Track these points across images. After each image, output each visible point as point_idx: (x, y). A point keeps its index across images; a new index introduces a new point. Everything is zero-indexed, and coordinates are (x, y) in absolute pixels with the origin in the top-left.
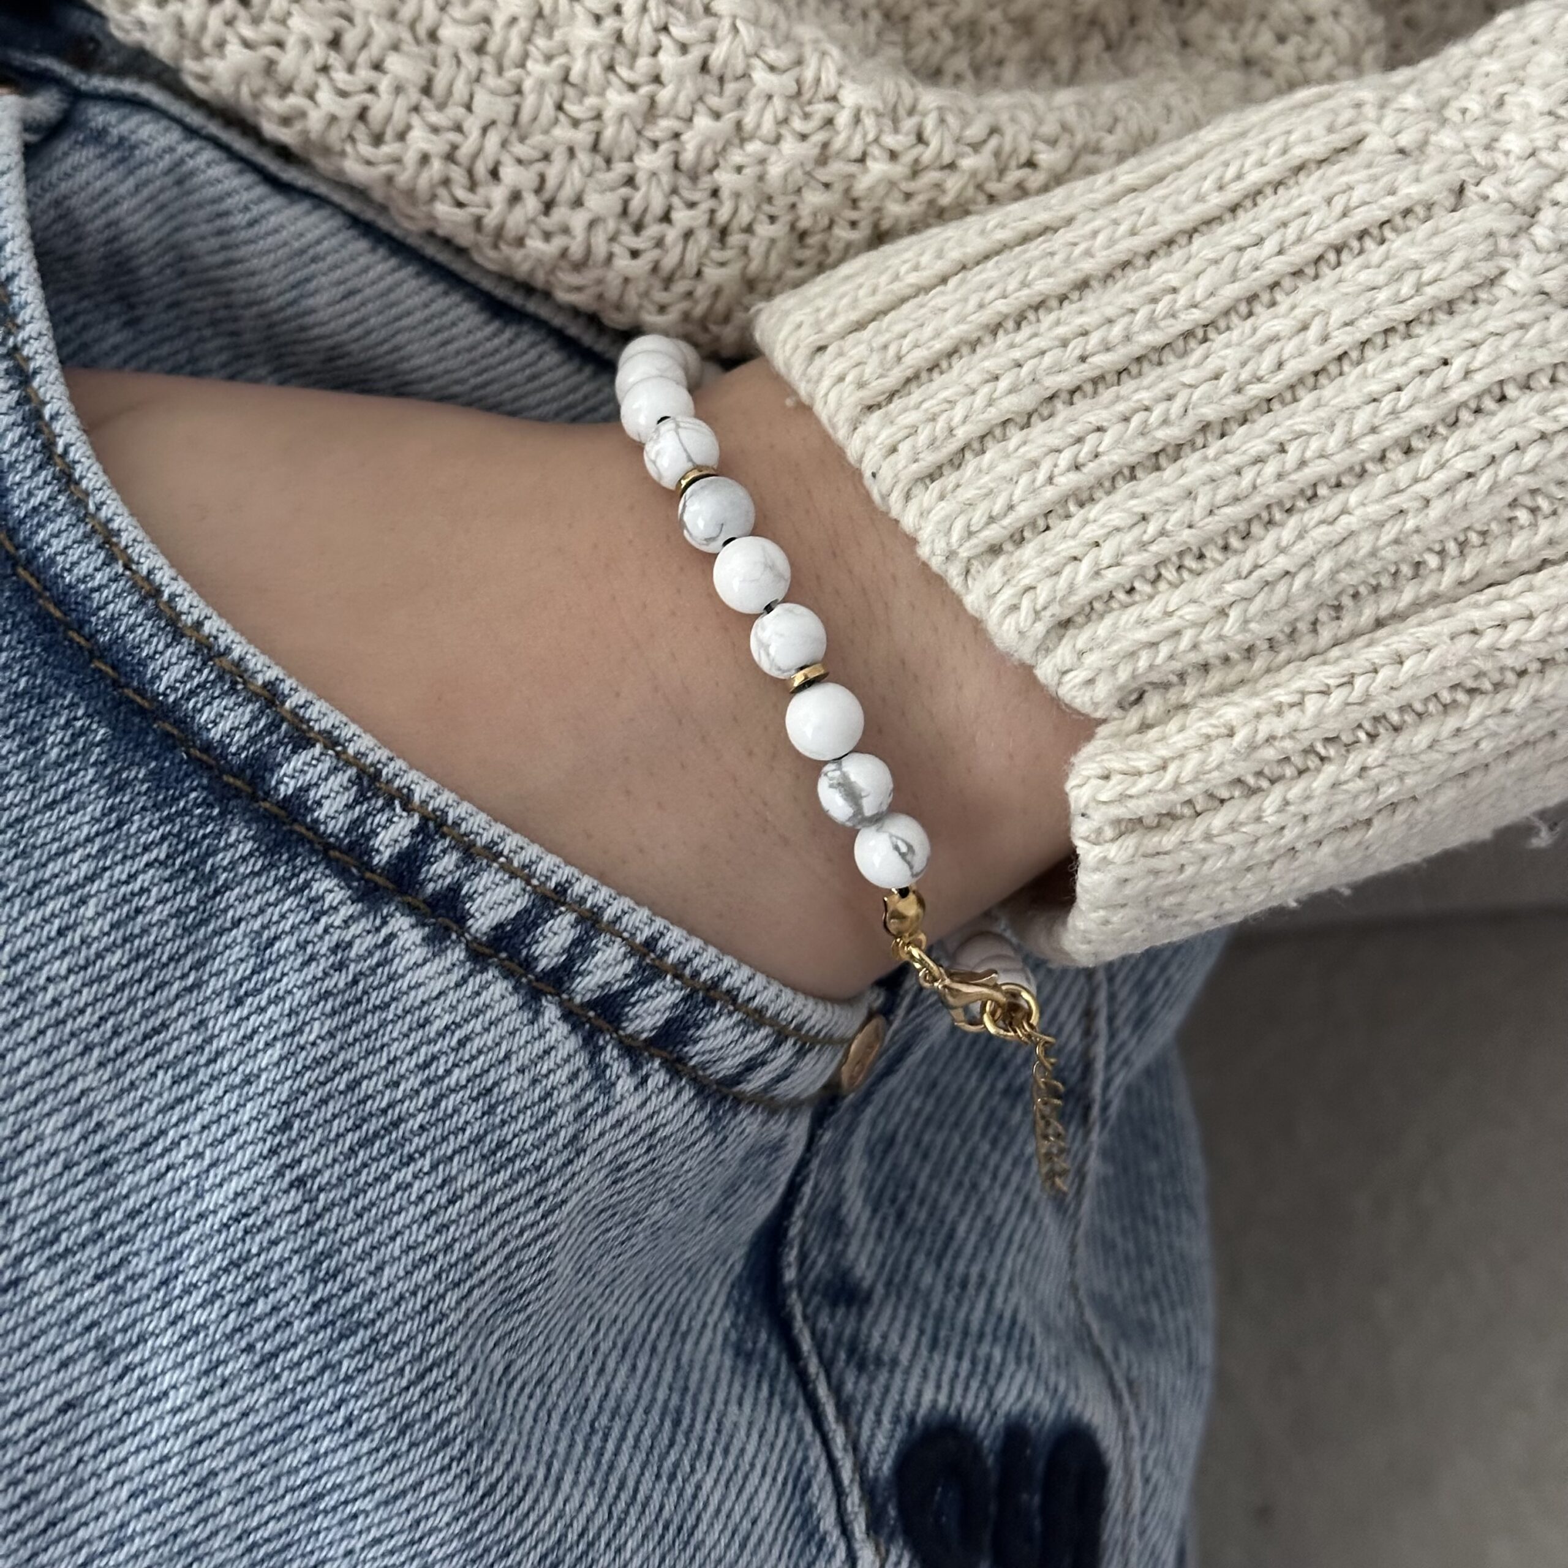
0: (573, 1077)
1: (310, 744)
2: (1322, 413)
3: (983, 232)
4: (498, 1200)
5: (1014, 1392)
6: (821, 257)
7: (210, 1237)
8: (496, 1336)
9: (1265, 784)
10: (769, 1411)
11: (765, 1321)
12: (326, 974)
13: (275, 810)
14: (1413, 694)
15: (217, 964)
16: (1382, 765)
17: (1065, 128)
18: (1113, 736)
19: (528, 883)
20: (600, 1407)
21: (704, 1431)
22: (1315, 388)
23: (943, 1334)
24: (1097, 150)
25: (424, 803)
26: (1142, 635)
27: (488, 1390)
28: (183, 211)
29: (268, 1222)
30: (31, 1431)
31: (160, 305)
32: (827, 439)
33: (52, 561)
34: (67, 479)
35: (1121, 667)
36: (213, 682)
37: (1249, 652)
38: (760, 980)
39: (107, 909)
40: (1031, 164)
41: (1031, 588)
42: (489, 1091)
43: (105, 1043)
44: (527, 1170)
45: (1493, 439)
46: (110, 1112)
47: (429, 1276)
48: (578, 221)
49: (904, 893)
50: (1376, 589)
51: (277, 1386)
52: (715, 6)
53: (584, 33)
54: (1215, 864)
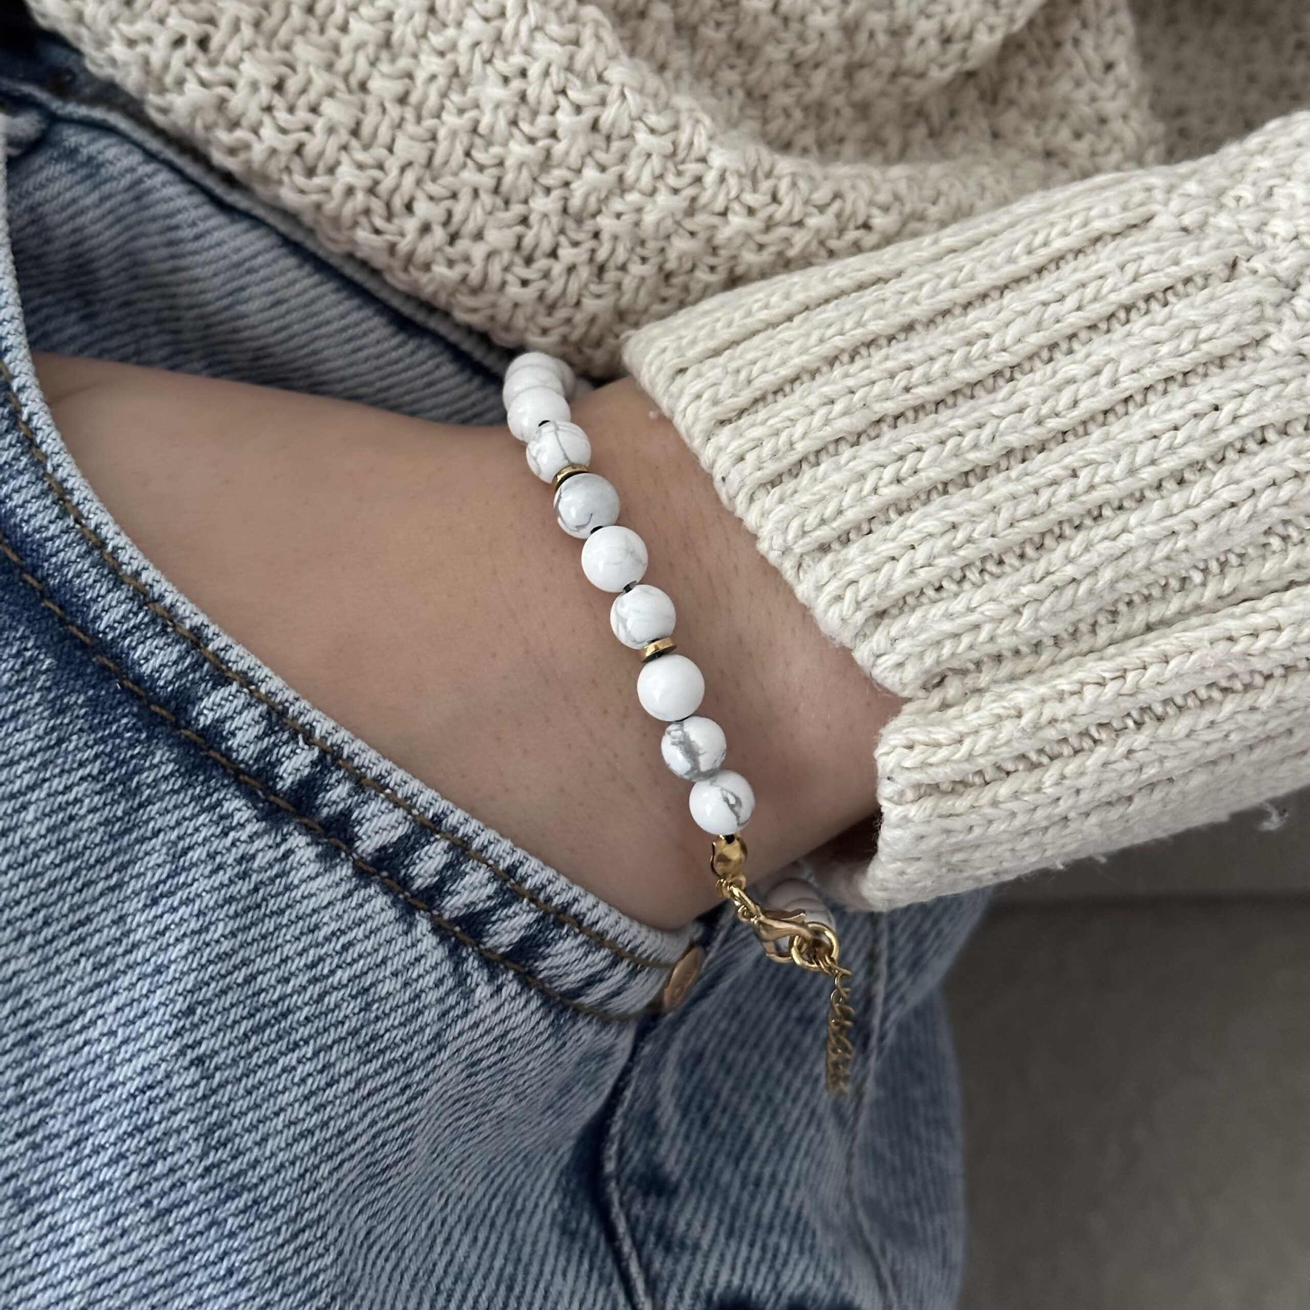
0: (439, 983)
1: (228, 682)
2: (1110, 445)
3: (824, 279)
4: (370, 1085)
5: (797, 1277)
6: (682, 296)
7: (118, 1105)
8: (360, 1205)
9: (1045, 760)
10: (589, 1282)
11: (587, 1205)
12: (231, 881)
13: (194, 737)
14: (1176, 689)
15: (137, 868)
16: (1146, 749)
17: (897, 198)
18: (918, 712)
19: (410, 813)
20: (445, 1272)
21: (533, 1297)
22: (1104, 424)
23: (738, 1224)
24: (922, 218)
25: (324, 738)
26: (948, 627)
27: (351, 1251)
28: (139, 223)
29: (169, 1095)
31: (113, 303)
32: (683, 446)
33: (12, 512)
34: (29, 443)
35: (928, 653)
36: (147, 625)
37: (1037, 647)
38: (602, 908)
39: (45, 815)
40: (866, 226)
41: (854, 582)
42: (366, 990)
43: (36, 932)
44: (396, 1061)
45: (1254, 475)
46: (37, 992)
47: (307, 1149)
48: (478, 252)
49: (730, 839)
50: (1147, 598)
51: (170, 1238)
52: (608, 75)
53: (493, 91)
54: (998, 827)
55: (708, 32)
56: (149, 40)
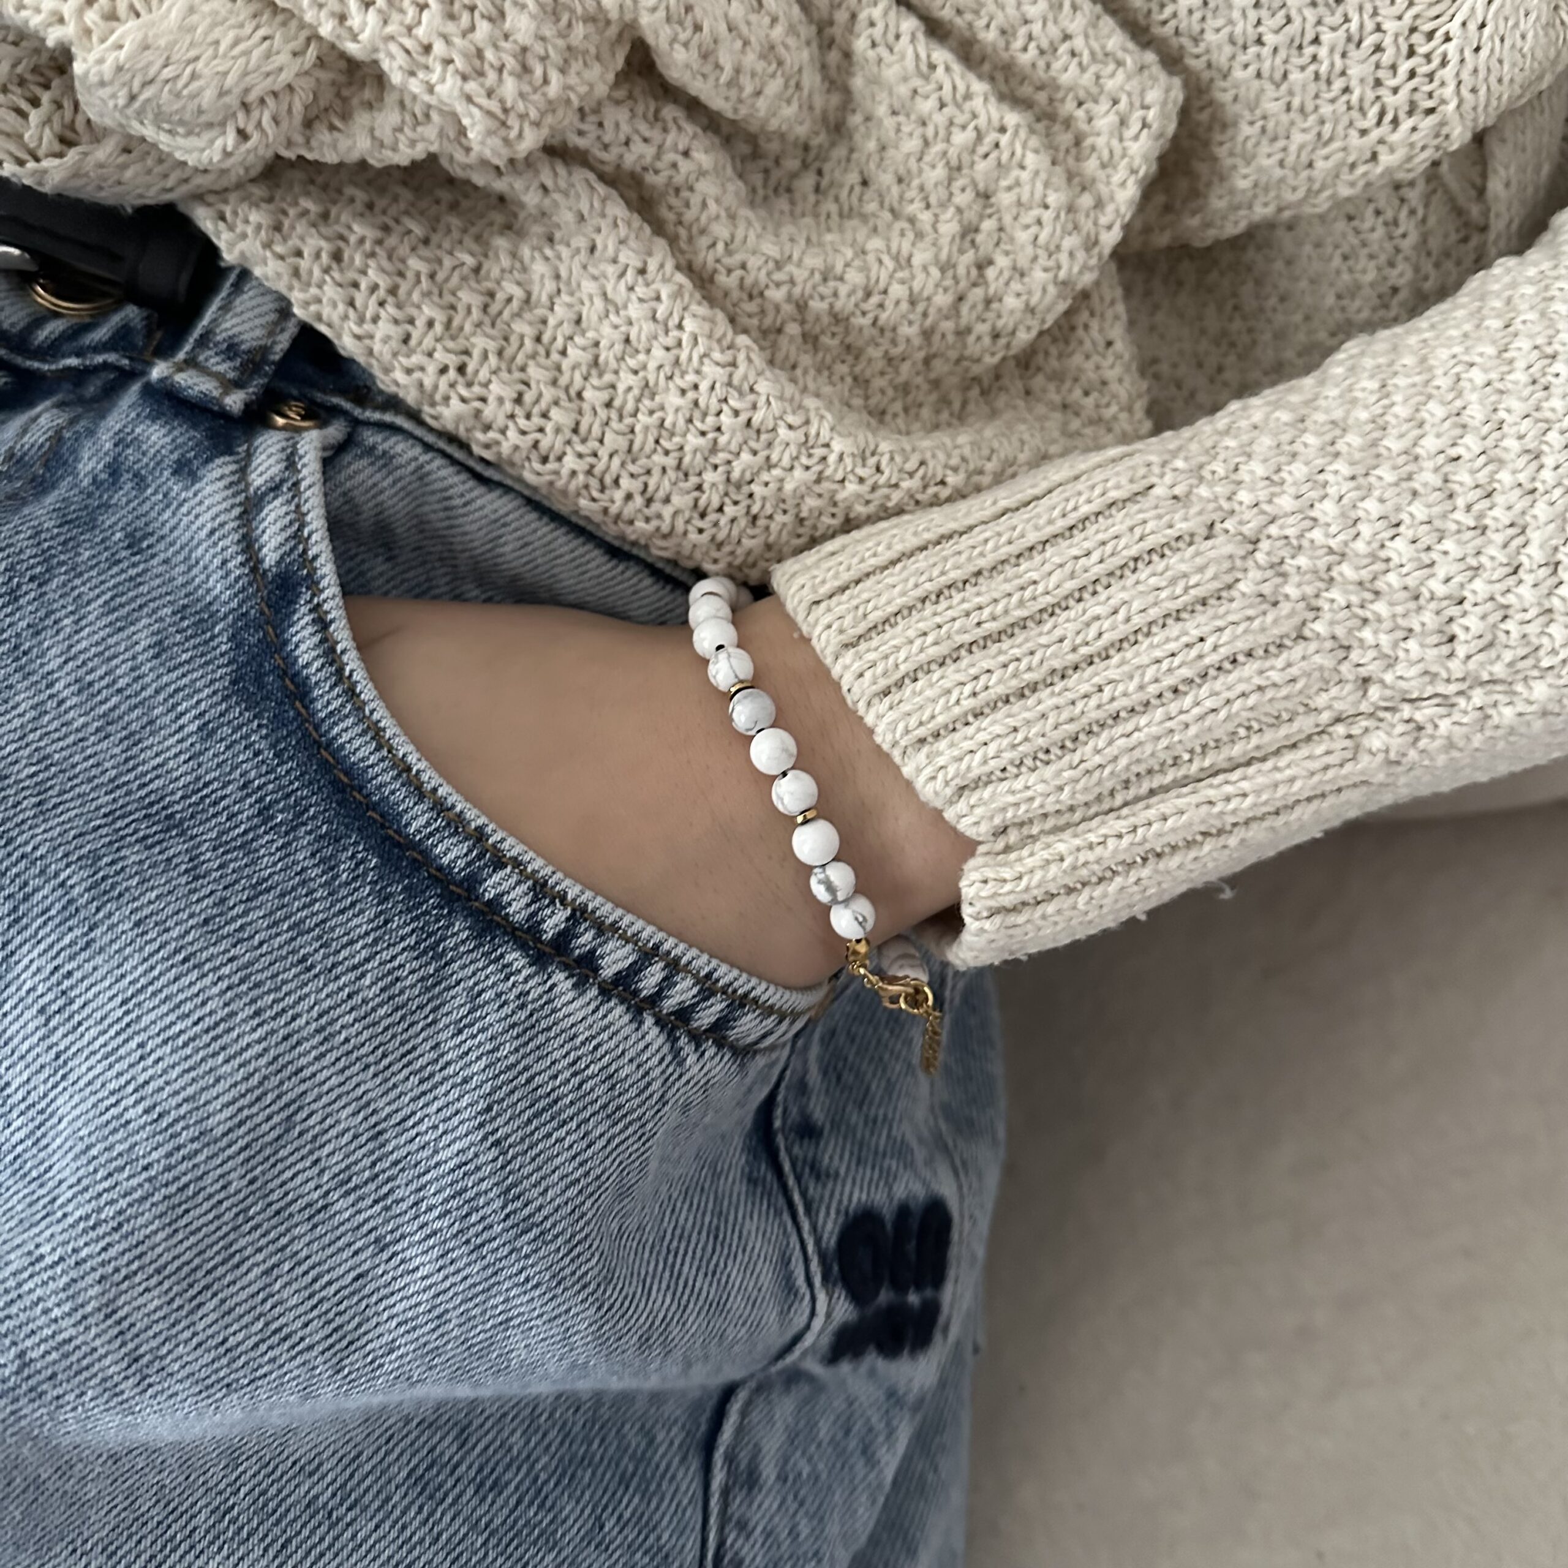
0: (661, 1060)
1: (504, 866)
2: (1126, 668)
3: (915, 534)
5: (903, 1186)
6: (812, 532)
7: (443, 1177)
9: (1080, 887)
10: (767, 1219)
11: (764, 1156)
12: (513, 1012)
13: (482, 908)
14: (1172, 837)
15: (446, 1009)
16: (1149, 877)
17: (964, 459)
18: (988, 854)
19: (636, 945)
20: (673, 1235)
21: (732, 1239)
22: (1121, 650)
23: (863, 1154)
25: (574, 900)
26: (1011, 799)
28: (424, 495)
29: (478, 1168)
30: (338, 1291)
31: (407, 549)
32: (819, 663)
33: (342, 747)
34: (351, 693)
35: (996, 816)
36: (444, 827)
38: (771, 989)
39: (378, 979)
41: (944, 767)
42: (611, 1076)
43: (377, 1062)
44: (634, 1120)
45: (1229, 689)
46: (381, 1104)
47: (575, 1192)
48: (667, 512)
49: (858, 941)
50: (1151, 773)
52: (756, 387)
53: (673, 400)
55: (826, 340)
56: (422, 369)
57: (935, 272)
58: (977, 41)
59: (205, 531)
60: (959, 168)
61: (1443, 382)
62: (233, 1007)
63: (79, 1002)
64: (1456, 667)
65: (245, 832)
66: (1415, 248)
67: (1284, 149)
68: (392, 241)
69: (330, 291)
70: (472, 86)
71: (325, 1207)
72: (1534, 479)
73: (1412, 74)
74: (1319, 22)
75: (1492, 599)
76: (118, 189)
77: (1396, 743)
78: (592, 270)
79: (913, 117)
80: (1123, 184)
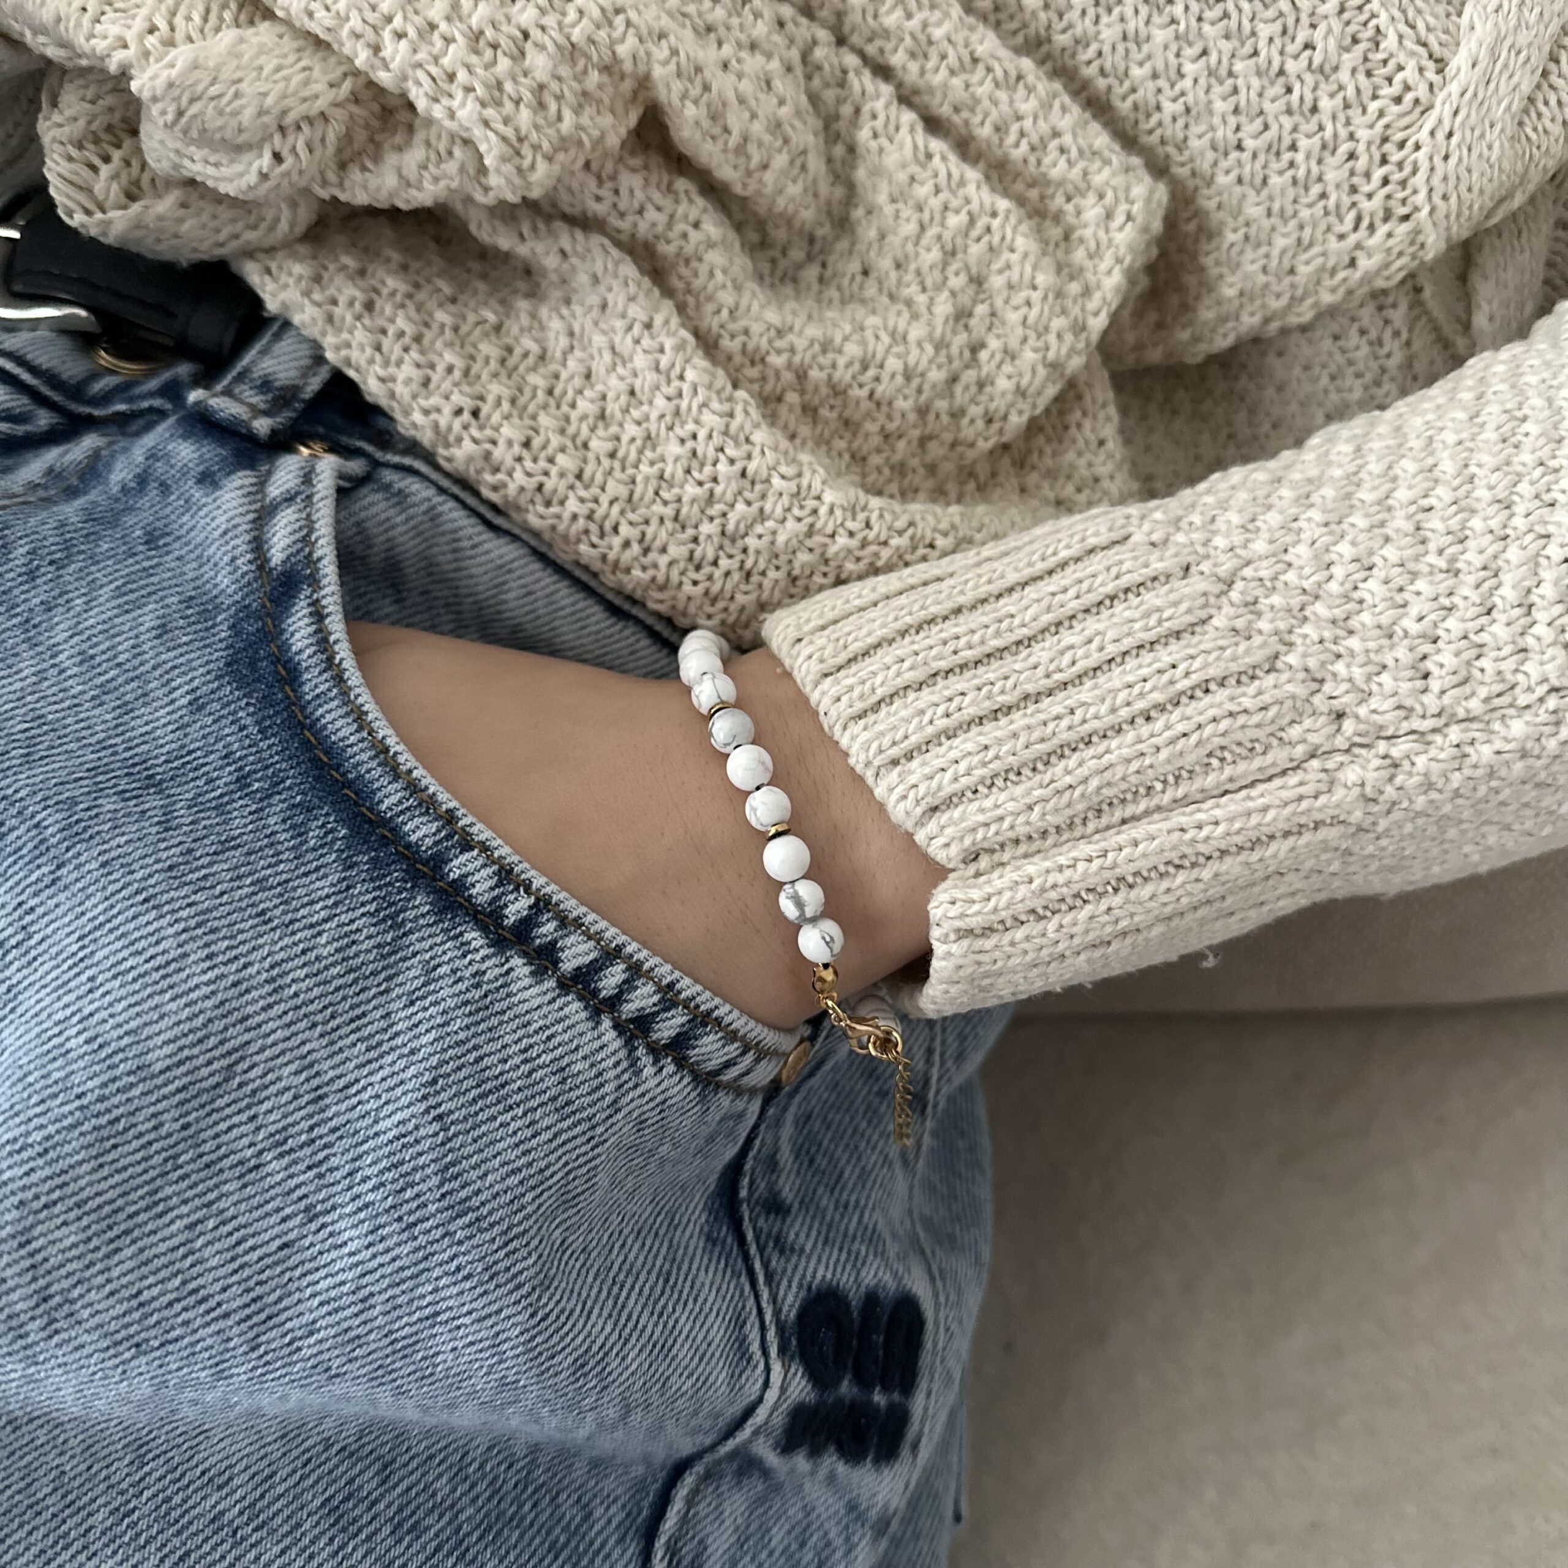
0: (617, 1064)
1: (472, 849)
2: (1097, 692)
4: (564, 1137)
5: (872, 1273)
6: (803, 592)
7: (381, 1148)
8: (556, 1222)
9: (1049, 914)
11: (726, 1220)
12: (468, 990)
13: (446, 887)
14: (1143, 865)
15: (400, 979)
17: (953, 527)
18: (961, 878)
19: (599, 943)
20: (620, 1269)
21: (683, 1286)
22: (1094, 677)
23: (832, 1235)
24: (970, 540)
25: (539, 890)
26: (981, 818)
27: (549, 1255)
28: (434, 536)
29: (417, 1142)
30: (261, 1259)
31: (416, 592)
32: (799, 692)
33: (325, 727)
34: (339, 679)
35: (967, 837)
36: (415, 807)
37: (1044, 834)
38: (736, 1013)
39: (334, 940)
40: (931, 545)
41: (915, 786)
42: (563, 1069)
43: (325, 1023)
44: (584, 1120)
45: (1201, 714)
46: (325, 1065)
47: (516, 1182)
48: (663, 561)
49: (826, 966)
50: (1123, 801)
51: (416, 1244)
52: (753, 438)
53: (673, 449)
54: (1015, 961)
55: (824, 412)
56: (438, 410)
57: (930, 349)
58: (973, 138)
59: (220, 531)
60: (953, 253)
61: (1415, 443)
62: (187, 948)
63: (37, 938)
64: (1431, 701)
65: (222, 796)
66: (1400, 367)
67: (1267, 256)
68: (421, 296)
69: (360, 336)
70: (490, 113)
71: (257, 1167)
72: (1505, 527)
73: (1386, 181)
74: (1295, 130)
75: (1465, 637)
76: (175, 242)
77: (1371, 776)
78: (602, 325)
79: (911, 203)
80: (1109, 272)
